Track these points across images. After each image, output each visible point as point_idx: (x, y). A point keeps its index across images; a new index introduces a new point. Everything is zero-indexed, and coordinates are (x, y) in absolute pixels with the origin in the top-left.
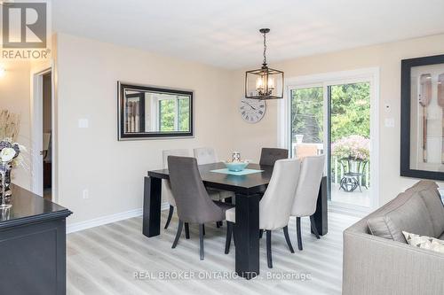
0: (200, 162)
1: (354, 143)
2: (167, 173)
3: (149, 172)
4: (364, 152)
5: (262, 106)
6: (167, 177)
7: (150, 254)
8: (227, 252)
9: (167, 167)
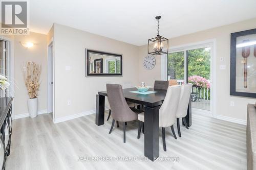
0: (123, 88)
1: (196, 79)
2: (107, 93)
3: (99, 92)
4: (201, 83)
5: (154, 62)
6: (107, 95)
7: (97, 137)
8: (139, 137)
9: (106, 90)
